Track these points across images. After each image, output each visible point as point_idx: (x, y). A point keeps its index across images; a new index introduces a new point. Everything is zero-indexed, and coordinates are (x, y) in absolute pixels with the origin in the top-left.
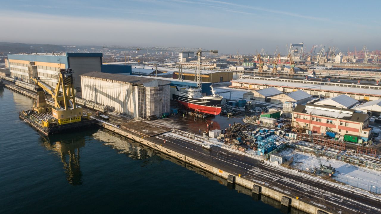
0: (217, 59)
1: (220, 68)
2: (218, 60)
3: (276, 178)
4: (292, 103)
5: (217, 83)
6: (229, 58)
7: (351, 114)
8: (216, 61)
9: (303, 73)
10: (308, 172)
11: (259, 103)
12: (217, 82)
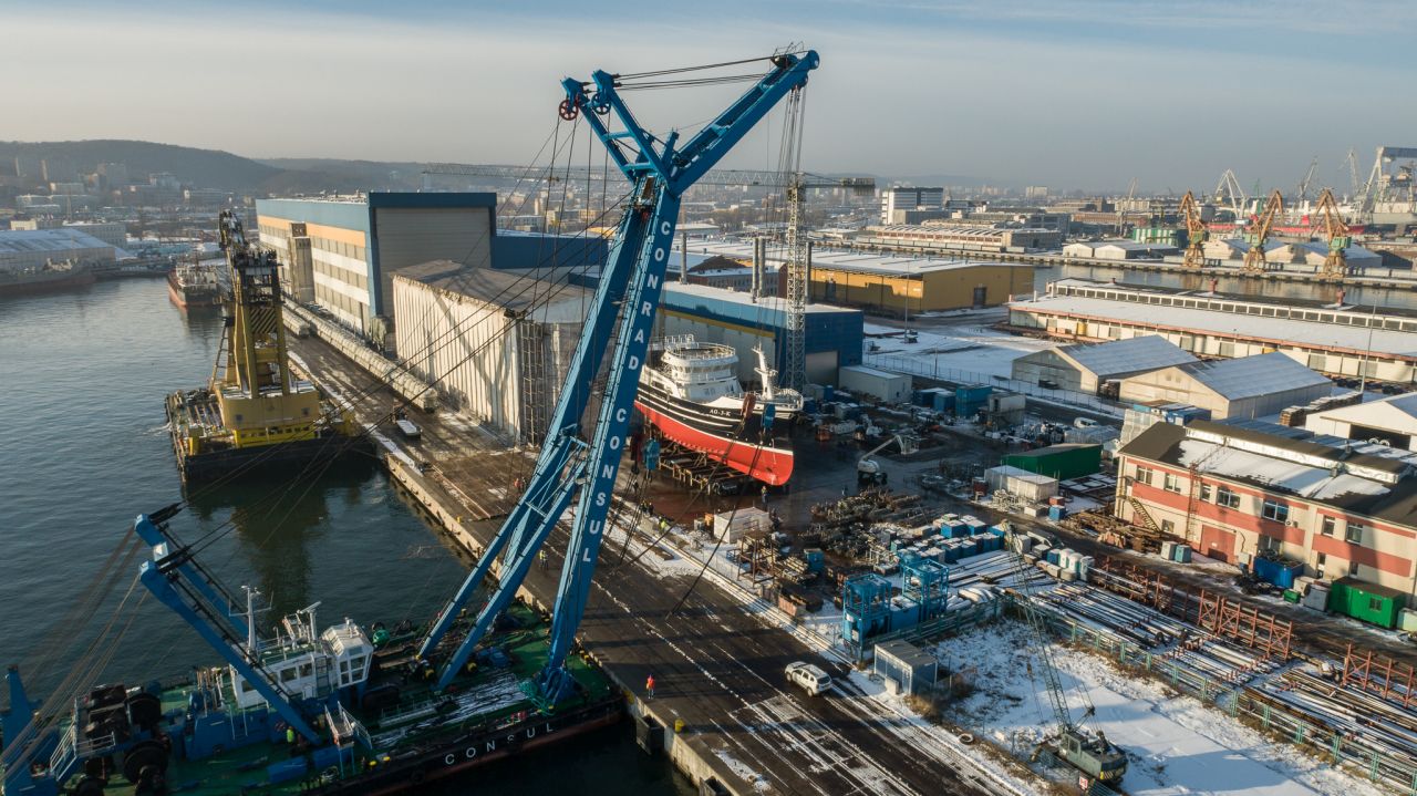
0: (1029, 216)
1: (1026, 252)
2: (1033, 217)
3: (829, 761)
4: (1164, 413)
5: (959, 312)
6: (1090, 208)
7: (1385, 485)
8: (1023, 221)
9: (1390, 277)
10: (1004, 752)
11: (1065, 402)
12: (960, 308)
